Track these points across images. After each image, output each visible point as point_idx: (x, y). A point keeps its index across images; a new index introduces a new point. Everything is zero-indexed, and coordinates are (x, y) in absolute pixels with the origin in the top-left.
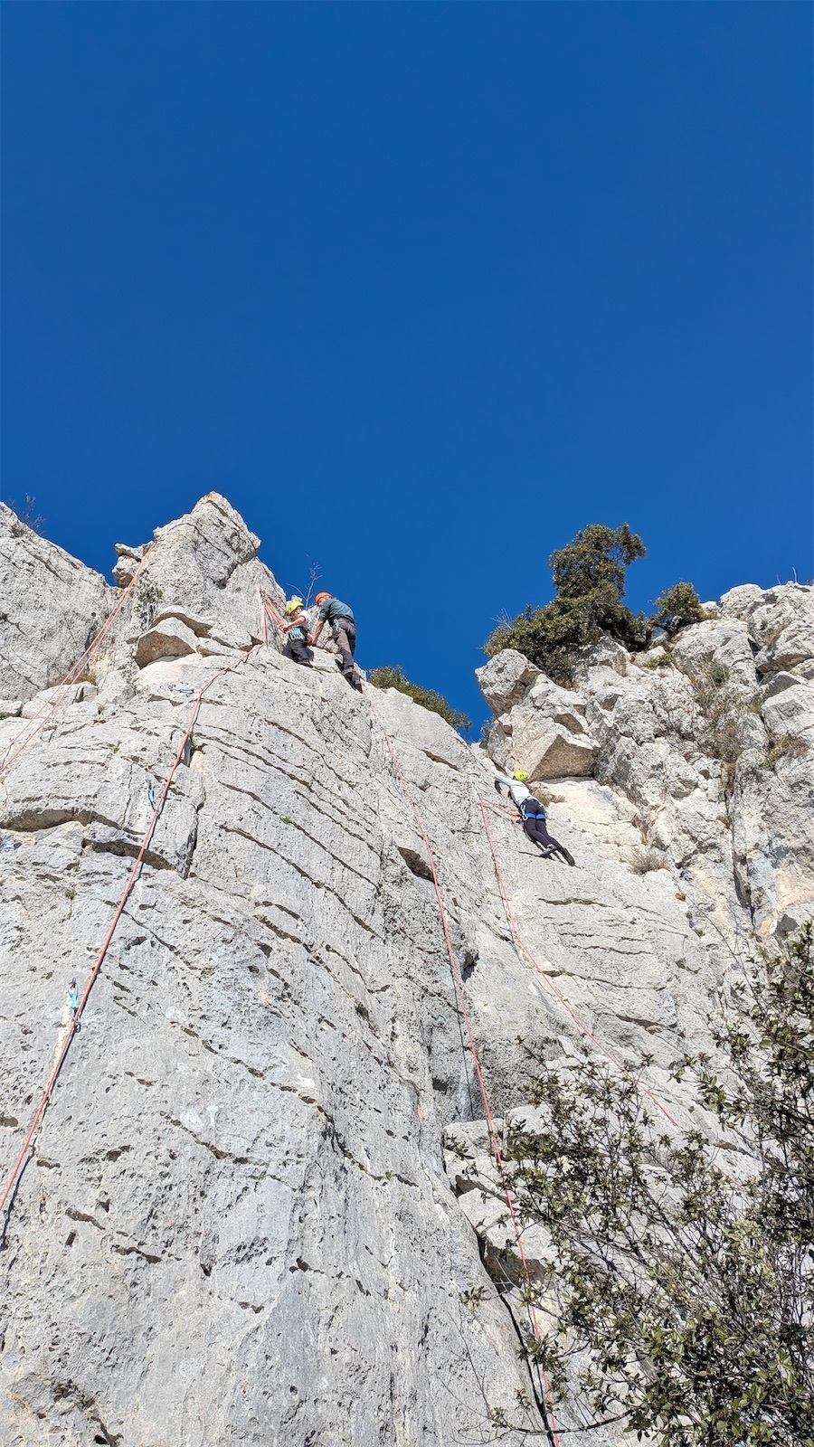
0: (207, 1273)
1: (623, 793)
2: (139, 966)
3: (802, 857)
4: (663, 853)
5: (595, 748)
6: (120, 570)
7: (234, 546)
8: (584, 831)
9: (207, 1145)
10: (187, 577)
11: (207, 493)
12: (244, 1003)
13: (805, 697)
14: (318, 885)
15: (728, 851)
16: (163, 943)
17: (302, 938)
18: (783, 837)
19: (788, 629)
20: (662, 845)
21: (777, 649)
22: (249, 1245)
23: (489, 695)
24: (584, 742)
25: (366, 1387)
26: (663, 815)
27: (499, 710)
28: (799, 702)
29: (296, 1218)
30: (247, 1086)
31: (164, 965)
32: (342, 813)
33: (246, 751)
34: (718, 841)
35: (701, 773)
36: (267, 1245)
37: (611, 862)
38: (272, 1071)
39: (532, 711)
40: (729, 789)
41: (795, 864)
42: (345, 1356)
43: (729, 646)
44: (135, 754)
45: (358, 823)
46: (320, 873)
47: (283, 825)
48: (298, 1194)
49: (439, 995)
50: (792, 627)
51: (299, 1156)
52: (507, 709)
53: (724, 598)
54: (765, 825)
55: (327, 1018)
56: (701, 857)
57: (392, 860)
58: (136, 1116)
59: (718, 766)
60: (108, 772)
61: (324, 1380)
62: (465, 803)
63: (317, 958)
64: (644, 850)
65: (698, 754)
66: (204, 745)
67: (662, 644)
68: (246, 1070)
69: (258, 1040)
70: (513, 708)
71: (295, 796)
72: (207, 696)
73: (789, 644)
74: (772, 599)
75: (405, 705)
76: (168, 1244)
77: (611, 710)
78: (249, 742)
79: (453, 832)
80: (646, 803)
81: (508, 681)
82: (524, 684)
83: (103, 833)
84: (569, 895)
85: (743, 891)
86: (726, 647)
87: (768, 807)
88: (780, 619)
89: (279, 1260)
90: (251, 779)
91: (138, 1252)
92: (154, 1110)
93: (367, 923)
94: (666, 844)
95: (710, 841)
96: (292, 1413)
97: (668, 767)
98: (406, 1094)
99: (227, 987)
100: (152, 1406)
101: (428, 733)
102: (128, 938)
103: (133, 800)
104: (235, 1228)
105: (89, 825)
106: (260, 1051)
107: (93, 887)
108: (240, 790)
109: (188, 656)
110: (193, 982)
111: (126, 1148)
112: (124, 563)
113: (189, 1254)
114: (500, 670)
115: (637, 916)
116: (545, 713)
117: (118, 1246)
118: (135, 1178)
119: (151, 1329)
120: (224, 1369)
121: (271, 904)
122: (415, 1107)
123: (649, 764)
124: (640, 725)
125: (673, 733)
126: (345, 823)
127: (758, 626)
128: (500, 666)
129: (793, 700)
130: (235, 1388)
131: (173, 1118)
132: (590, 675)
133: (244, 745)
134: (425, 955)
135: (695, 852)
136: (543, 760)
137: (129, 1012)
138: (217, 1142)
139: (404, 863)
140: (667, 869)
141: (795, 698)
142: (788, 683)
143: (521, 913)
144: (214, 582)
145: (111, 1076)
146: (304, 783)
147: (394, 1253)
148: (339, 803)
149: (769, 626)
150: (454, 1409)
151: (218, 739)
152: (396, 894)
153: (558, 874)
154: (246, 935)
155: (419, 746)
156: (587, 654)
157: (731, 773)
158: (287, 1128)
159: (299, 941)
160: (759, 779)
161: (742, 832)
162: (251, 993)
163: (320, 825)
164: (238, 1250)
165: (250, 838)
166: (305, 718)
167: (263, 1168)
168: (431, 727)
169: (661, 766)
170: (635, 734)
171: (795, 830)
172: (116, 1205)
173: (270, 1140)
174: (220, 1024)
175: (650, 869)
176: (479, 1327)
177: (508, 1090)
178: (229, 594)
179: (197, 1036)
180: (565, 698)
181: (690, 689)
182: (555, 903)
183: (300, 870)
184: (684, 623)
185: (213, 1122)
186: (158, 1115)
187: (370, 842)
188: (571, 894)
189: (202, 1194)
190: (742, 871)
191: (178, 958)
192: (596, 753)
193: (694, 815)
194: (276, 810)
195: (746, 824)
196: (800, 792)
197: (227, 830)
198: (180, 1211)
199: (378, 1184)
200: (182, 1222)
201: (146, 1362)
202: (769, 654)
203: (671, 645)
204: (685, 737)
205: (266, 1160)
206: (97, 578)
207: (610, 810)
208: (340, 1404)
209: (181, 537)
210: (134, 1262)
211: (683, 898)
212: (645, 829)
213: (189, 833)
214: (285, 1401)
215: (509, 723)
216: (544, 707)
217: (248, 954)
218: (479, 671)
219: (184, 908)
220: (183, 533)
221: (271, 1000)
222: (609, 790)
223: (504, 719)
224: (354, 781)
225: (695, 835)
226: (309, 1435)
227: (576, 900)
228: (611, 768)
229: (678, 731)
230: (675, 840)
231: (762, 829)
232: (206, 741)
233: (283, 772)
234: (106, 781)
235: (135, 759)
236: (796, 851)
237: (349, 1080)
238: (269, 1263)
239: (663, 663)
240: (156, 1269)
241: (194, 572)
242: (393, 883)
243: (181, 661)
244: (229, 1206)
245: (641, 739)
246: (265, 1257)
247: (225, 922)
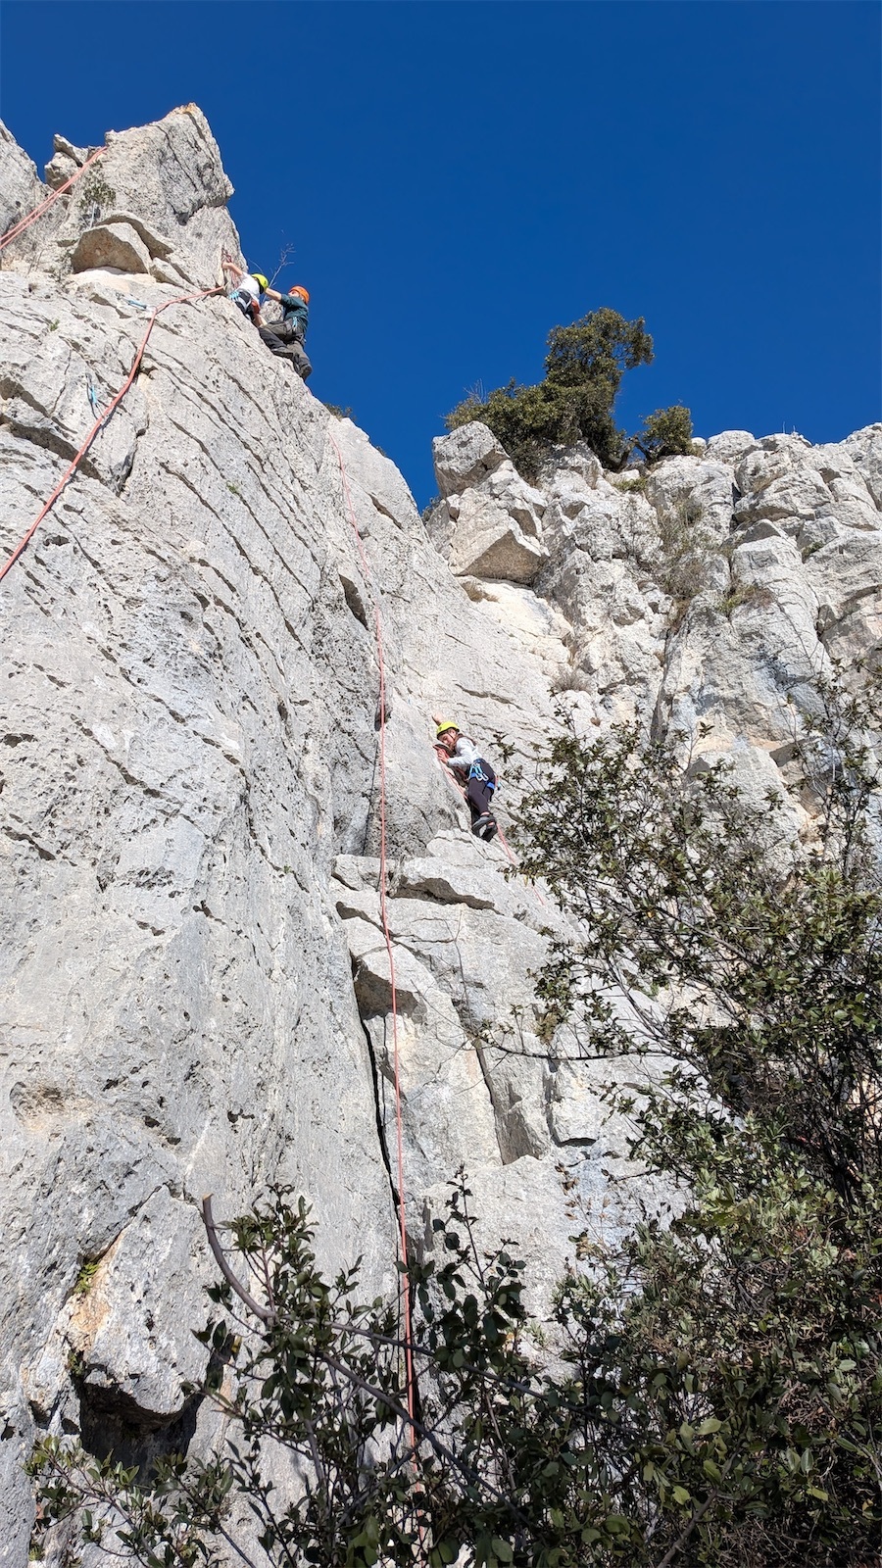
0: (103, 887)
1: (559, 609)
2: (58, 567)
3: (730, 709)
4: (588, 676)
5: (544, 555)
6: (54, 167)
7: (206, 180)
8: (512, 636)
9: (119, 765)
10: (146, 191)
11: (186, 104)
12: (172, 646)
13: (783, 550)
14: (256, 571)
15: (655, 689)
16: (86, 554)
17: (236, 612)
18: (716, 685)
19: (781, 479)
20: (590, 668)
21: (763, 498)
22: (153, 873)
23: (442, 470)
24: (534, 546)
25: (250, 1042)
26: (598, 638)
27: (448, 490)
28: (775, 553)
29: (205, 864)
30: (166, 726)
31: (85, 577)
32: (292, 511)
33: (200, 395)
34: (649, 676)
35: (650, 605)
36: (172, 878)
37: (534, 672)
38: (196, 720)
39: (487, 499)
40: (675, 627)
41: (722, 714)
42: (236, 1006)
43: (710, 486)
44: (76, 340)
45: (305, 527)
46: (261, 560)
47: (230, 494)
48: (209, 841)
49: (349, 734)
50: (786, 478)
51: (216, 808)
52: (460, 490)
53: (713, 439)
54: (702, 669)
55: (251, 699)
56: (626, 688)
57: (331, 582)
58: (43, 710)
59: (669, 602)
60: (42, 347)
61: (213, 1020)
62: (402, 566)
63: (248, 639)
64: (569, 669)
65: (652, 584)
66: (153, 368)
67: (639, 468)
68: (166, 711)
69: (183, 687)
70: (467, 490)
71: (246, 467)
72: (162, 318)
73: (777, 495)
74: (771, 447)
75: (358, 441)
76: (64, 846)
77: (572, 519)
78: (205, 387)
79: (383, 592)
80: (584, 622)
81: (468, 458)
82: (486, 466)
83: (26, 415)
84: (488, 688)
85: (659, 730)
86: (708, 486)
87: (711, 652)
88: (775, 468)
89: (184, 896)
90: (203, 427)
91: (31, 842)
92: (63, 710)
93: (297, 632)
94: (595, 667)
95: (640, 674)
96: (183, 1035)
97: (618, 590)
98: (309, 808)
99: (155, 625)
100: (30, 992)
101: (379, 479)
102: (48, 532)
103: (67, 389)
104: (142, 853)
105: (10, 400)
106: (185, 697)
107: (10, 465)
108: (188, 434)
109: (138, 275)
110: (115, 606)
111: (28, 737)
112: (60, 161)
113: (87, 864)
114: (463, 444)
115: (550, 726)
116: (502, 503)
117: (9, 829)
118: (36, 769)
119: (35, 921)
120: (118, 975)
121: (207, 565)
122: (316, 822)
123: (598, 583)
124: (600, 541)
125: (632, 558)
126: (292, 519)
127: (749, 471)
128: (465, 439)
129: (770, 550)
130: (129, 994)
131: (85, 726)
132: (556, 478)
133: (199, 387)
134: (343, 691)
135: (622, 682)
136: (485, 554)
137: (42, 609)
138: (130, 766)
139: (342, 590)
140: (589, 693)
141: (773, 548)
142: (769, 532)
143: (434, 693)
144: (175, 212)
145: (16, 663)
146: (257, 457)
147: (282, 940)
148: (290, 497)
149: (761, 473)
150: (310, 1102)
151: (170, 369)
152: (329, 619)
153: (481, 666)
154: (183, 579)
155: (367, 489)
156: (559, 455)
157: (682, 614)
158: (207, 777)
159: (233, 614)
160: (711, 622)
161: (676, 672)
162: (180, 638)
163: (265, 509)
164: (140, 874)
165: (193, 489)
166: (266, 392)
167: (177, 806)
168: (385, 475)
169: (611, 588)
170: (593, 548)
171: (732, 681)
172: (12, 788)
173: (189, 782)
174: (142, 658)
175: (571, 688)
176: (342, 1039)
177: (395, 847)
178: (189, 235)
179: (115, 661)
180: (528, 494)
181: (655, 522)
182: (472, 693)
183: (239, 547)
184: (667, 453)
185: (127, 746)
186: (68, 717)
187: (314, 552)
188: (490, 688)
189: (106, 811)
190: (665, 709)
191: (101, 577)
192: (542, 561)
193: (631, 645)
194: (224, 473)
195: (683, 664)
196: (750, 644)
197: (168, 472)
198: (82, 819)
199: (277, 874)
200: (82, 830)
201: (26, 951)
202: (753, 502)
203: (648, 472)
204: (644, 566)
205: (181, 799)
206: (28, 164)
207: (543, 623)
208: (225, 1048)
209: (148, 140)
210: (26, 850)
211: (597, 723)
212: (574, 650)
213: (126, 454)
214: (179, 1023)
215: (457, 506)
216: (502, 496)
217: (182, 599)
218: (438, 440)
219: (115, 528)
220: (152, 136)
221: (203, 653)
222: (546, 603)
223: (453, 500)
224: (308, 482)
225: (628, 664)
226: (194, 1063)
227: (493, 695)
228: (554, 580)
229: (638, 558)
230: (605, 665)
231: (698, 673)
232: (156, 365)
233: (238, 436)
234: (38, 356)
235: (76, 346)
236: (726, 702)
237: (264, 766)
238: (172, 895)
239: (634, 488)
240: (45, 867)
241: (155, 188)
242: (327, 605)
243: (128, 277)
244: (134, 831)
245: (598, 556)
246: (169, 889)
247: (159, 557)
